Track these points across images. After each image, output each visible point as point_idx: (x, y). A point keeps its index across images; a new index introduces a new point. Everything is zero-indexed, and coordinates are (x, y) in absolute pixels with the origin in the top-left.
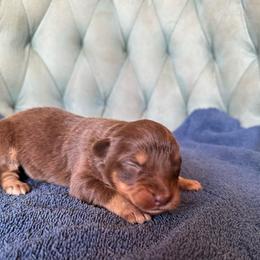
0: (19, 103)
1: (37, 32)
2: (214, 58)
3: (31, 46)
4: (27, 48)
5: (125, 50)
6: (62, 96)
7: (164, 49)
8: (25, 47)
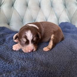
0: (10, 23)
1: (15, 3)
2: (66, 7)
3: (13, 7)
4: (12, 8)
5: (40, 6)
6: (23, 21)
7: (51, 6)
8: (12, 7)
